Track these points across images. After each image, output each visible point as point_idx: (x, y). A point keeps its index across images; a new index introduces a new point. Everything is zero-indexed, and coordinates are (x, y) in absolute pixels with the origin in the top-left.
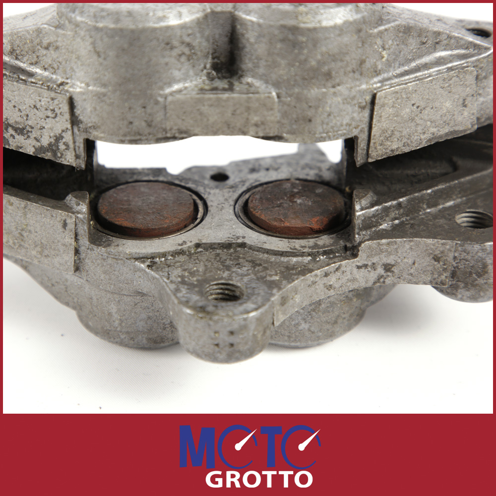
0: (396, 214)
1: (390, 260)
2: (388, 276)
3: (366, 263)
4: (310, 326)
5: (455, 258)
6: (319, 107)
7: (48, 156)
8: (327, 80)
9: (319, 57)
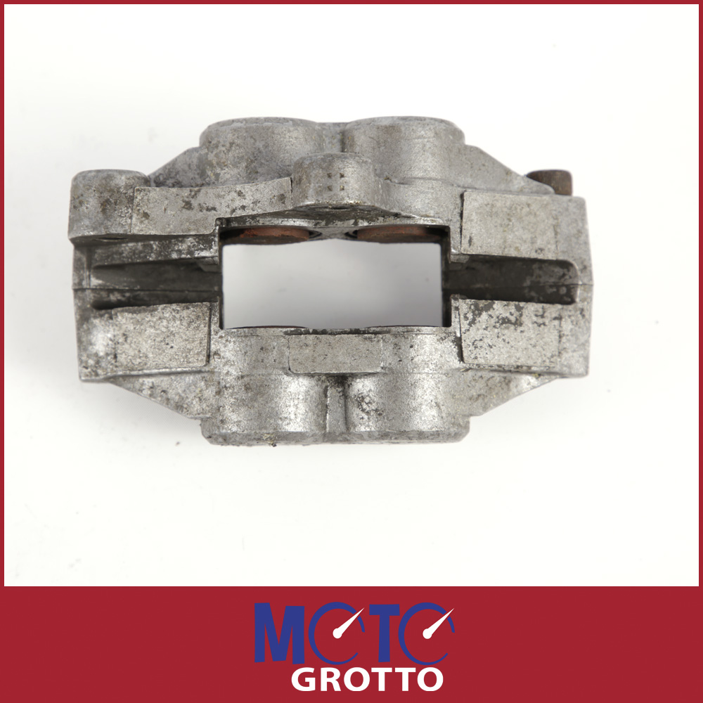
0: (182, 246)
1: (186, 213)
2: (187, 197)
3: (209, 213)
4: (254, 144)
5: (131, 218)
6: (255, 361)
7: (482, 303)
8: (248, 384)
9: (256, 405)
